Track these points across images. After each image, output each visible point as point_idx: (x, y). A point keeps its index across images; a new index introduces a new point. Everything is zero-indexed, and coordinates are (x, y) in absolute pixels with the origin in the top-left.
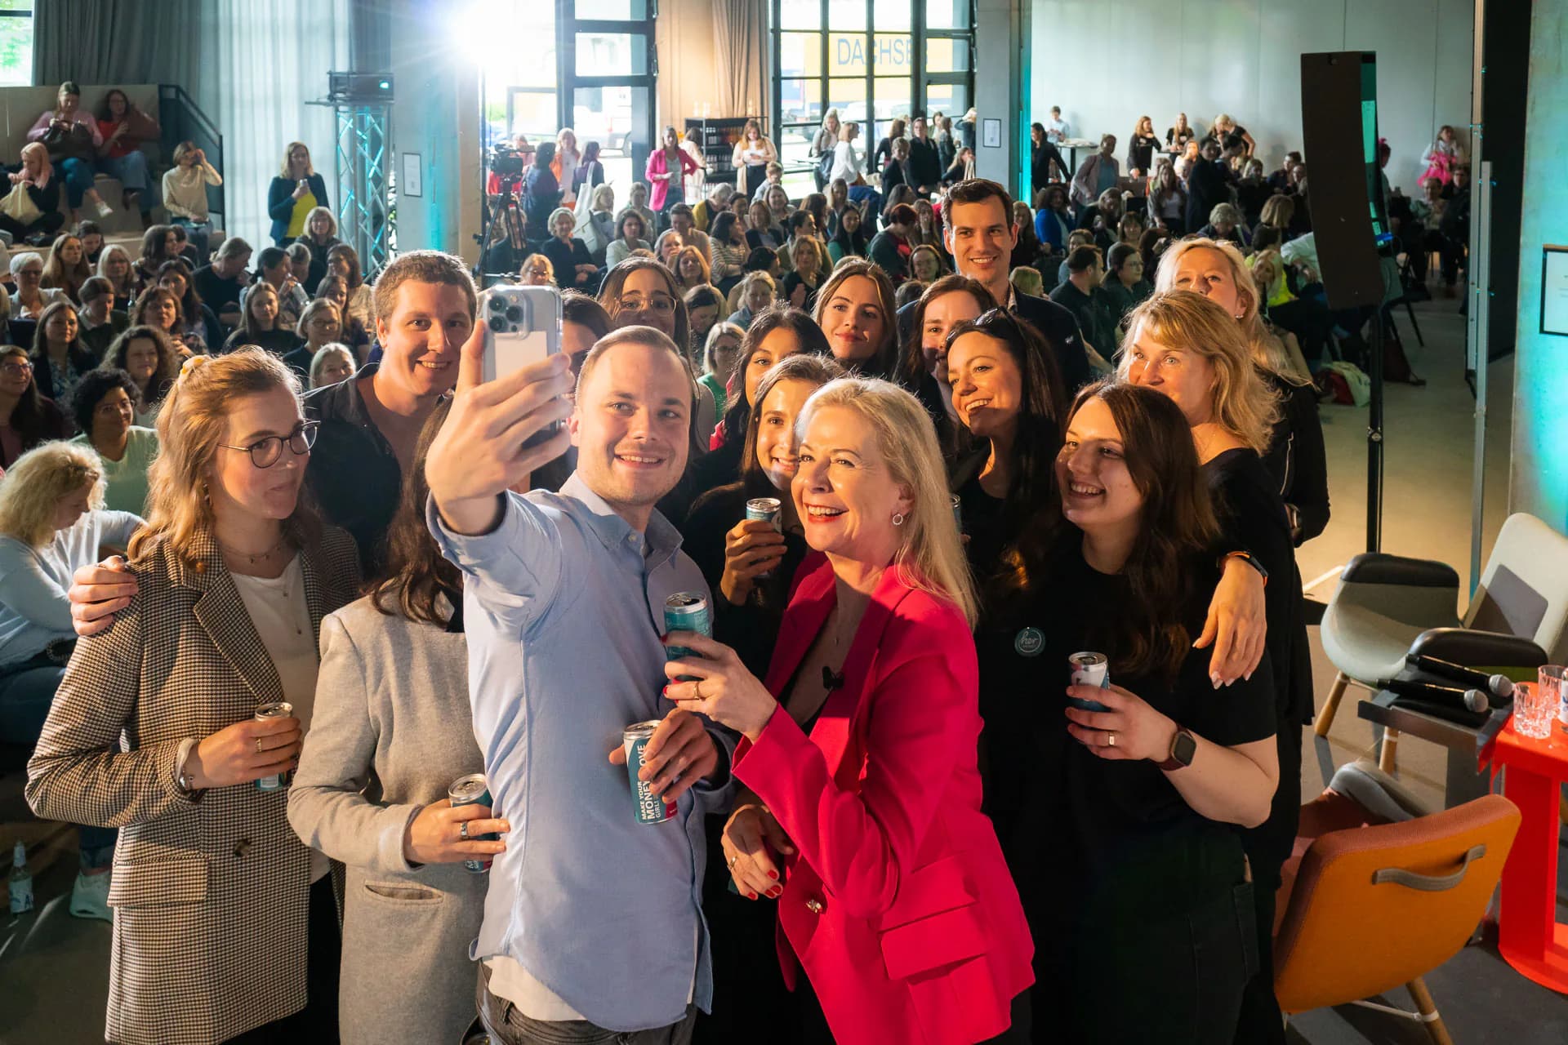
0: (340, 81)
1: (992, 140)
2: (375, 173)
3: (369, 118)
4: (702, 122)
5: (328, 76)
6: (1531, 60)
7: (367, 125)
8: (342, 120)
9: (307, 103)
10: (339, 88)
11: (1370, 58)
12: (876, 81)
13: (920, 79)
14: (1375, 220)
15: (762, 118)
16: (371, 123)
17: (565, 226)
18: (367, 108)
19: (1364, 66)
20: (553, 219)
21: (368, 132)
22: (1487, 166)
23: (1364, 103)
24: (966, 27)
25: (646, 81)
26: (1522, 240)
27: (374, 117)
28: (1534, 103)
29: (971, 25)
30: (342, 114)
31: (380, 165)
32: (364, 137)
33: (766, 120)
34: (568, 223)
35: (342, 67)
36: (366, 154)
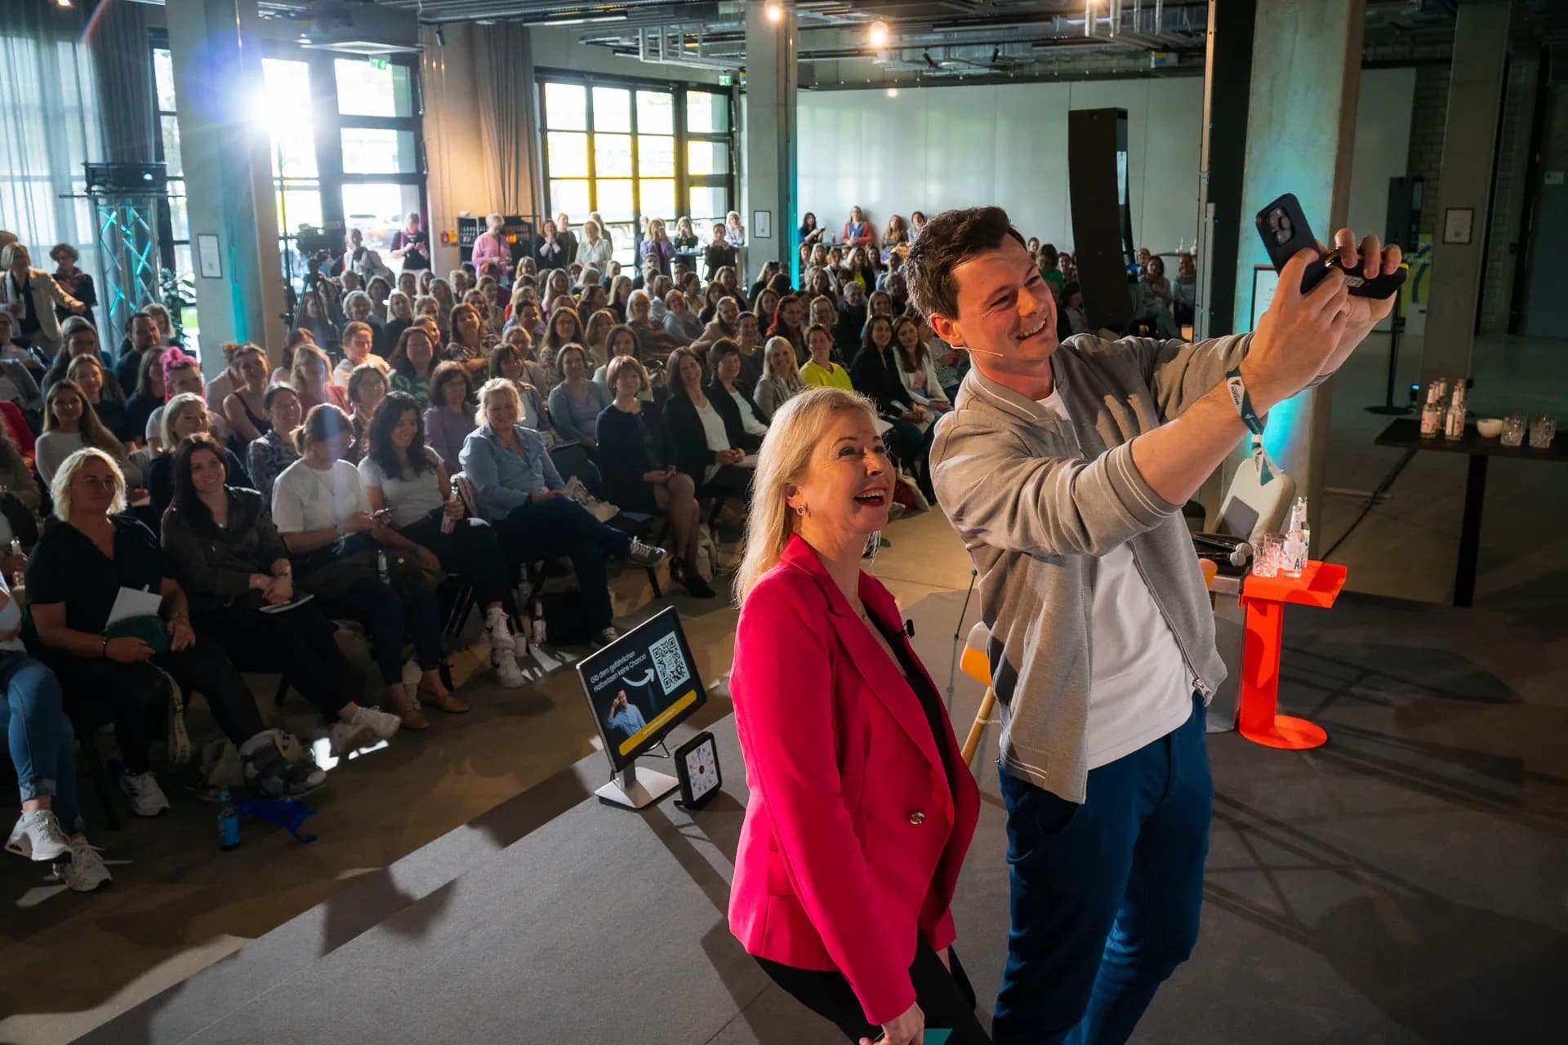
0: (98, 172)
1: (763, 230)
2: (144, 268)
3: (132, 212)
4: (475, 220)
5: (83, 167)
6: (1251, 112)
7: (130, 220)
8: (103, 214)
9: (61, 196)
10: (97, 180)
11: (1122, 114)
12: (641, 182)
13: (683, 181)
14: (1125, 253)
15: (534, 216)
16: (135, 218)
17: (361, 309)
18: (130, 201)
19: (1119, 122)
20: (348, 302)
21: (133, 228)
22: (1211, 207)
23: (1119, 153)
24: (725, 130)
25: (417, 177)
26: (1239, 262)
27: (138, 211)
28: (1251, 147)
29: (730, 129)
30: (101, 208)
31: (148, 260)
32: (128, 232)
33: (538, 219)
34: (364, 305)
35: (95, 157)
36: (132, 248)
